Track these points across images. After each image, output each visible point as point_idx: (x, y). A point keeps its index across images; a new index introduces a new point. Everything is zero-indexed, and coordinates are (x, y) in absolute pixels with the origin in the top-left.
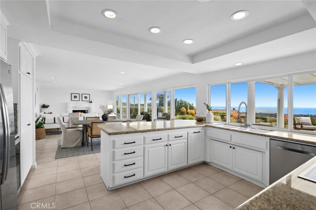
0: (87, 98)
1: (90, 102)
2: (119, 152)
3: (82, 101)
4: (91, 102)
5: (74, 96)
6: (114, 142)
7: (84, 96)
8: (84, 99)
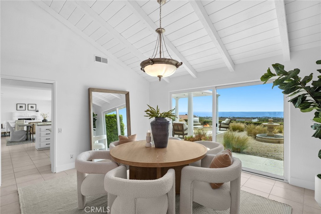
0: (33, 108)
1: (36, 111)
2: (43, 134)
3: (28, 110)
4: (38, 111)
5: (20, 106)
6: (40, 129)
7: (30, 106)
8: (30, 108)
